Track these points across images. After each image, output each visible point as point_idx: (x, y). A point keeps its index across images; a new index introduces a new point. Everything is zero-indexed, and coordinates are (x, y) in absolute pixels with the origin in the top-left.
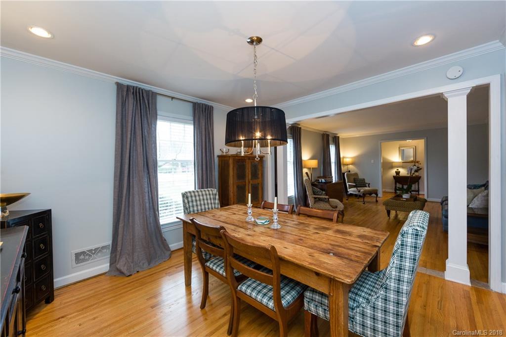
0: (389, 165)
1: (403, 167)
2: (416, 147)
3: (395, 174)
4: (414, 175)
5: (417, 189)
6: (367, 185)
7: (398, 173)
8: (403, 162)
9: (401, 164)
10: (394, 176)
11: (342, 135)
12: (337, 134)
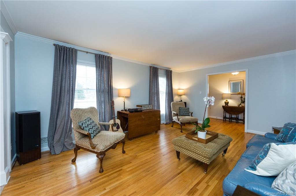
0: (220, 97)
1: (231, 98)
2: (243, 80)
3: (224, 105)
4: (240, 106)
5: (243, 119)
6: (190, 114)
7: (227, 103)
8: (231, 94)
9: (230, 96)
10: (223, 106)
11: (176, 69)
12: (170, 68)
